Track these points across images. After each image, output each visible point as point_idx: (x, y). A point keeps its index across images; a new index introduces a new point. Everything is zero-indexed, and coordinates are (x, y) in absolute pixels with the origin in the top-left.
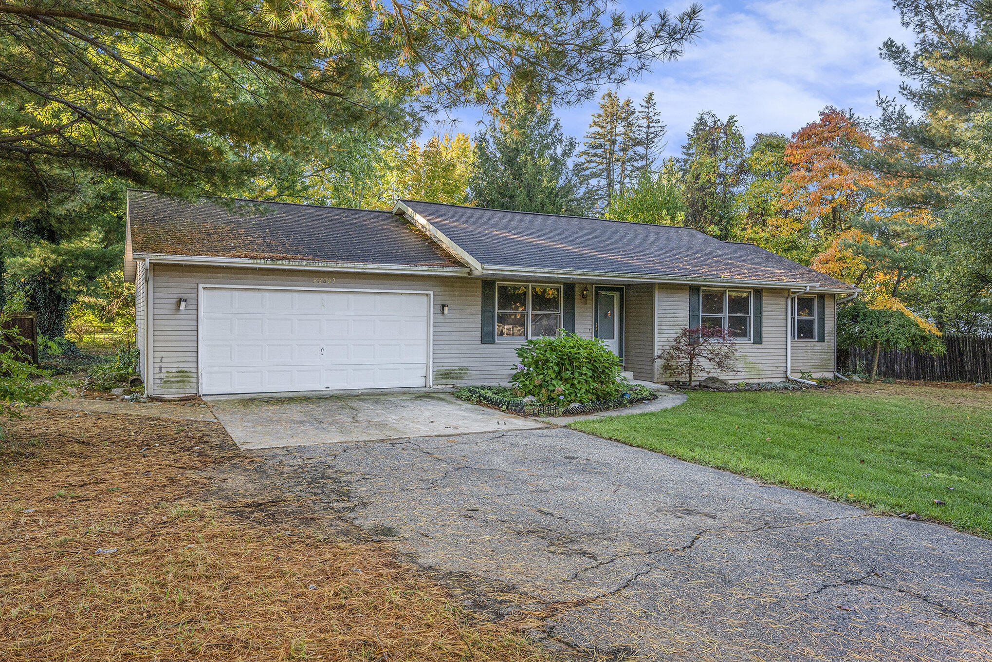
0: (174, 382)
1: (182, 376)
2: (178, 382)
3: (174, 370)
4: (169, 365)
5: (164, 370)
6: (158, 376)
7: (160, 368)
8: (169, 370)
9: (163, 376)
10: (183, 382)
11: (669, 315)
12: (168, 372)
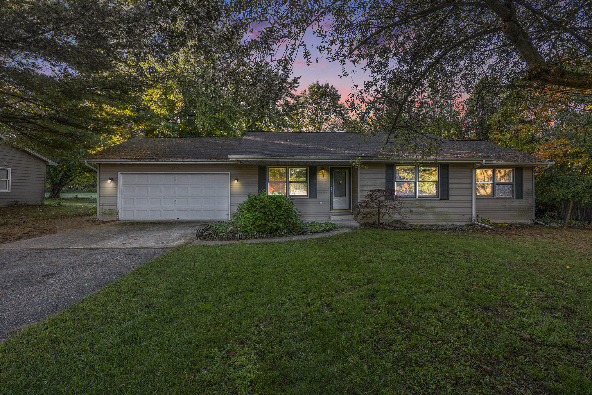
0: (107, 214)
1: (111, 212)
2: (109, 214)
3: (108, 209)
4: (106, 207)
5: (103, 209)
6: (101, 211)
7: (102, 208)
8: (106, 209)
9: (103, 211)
10: (111, 214)
11: (369, 182)
12: (105, 210)
